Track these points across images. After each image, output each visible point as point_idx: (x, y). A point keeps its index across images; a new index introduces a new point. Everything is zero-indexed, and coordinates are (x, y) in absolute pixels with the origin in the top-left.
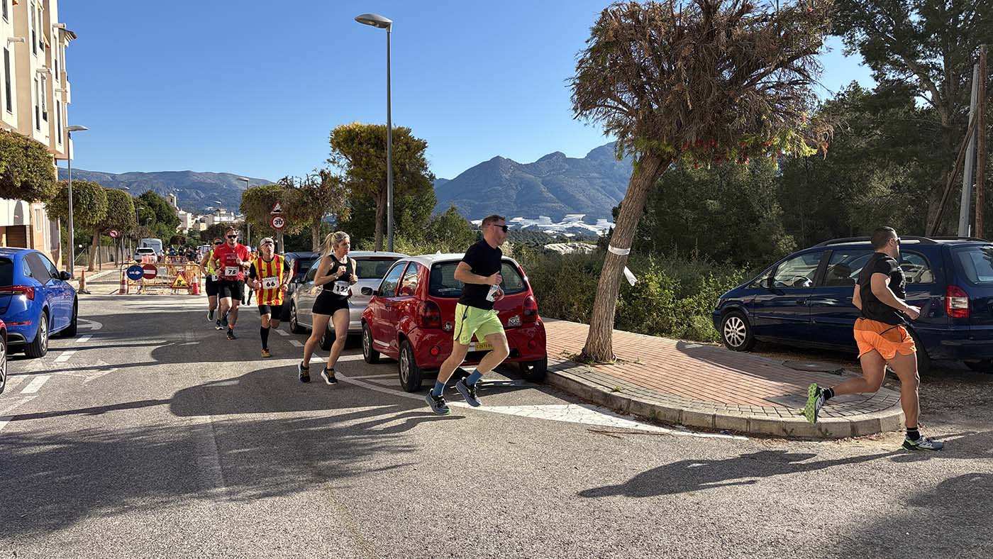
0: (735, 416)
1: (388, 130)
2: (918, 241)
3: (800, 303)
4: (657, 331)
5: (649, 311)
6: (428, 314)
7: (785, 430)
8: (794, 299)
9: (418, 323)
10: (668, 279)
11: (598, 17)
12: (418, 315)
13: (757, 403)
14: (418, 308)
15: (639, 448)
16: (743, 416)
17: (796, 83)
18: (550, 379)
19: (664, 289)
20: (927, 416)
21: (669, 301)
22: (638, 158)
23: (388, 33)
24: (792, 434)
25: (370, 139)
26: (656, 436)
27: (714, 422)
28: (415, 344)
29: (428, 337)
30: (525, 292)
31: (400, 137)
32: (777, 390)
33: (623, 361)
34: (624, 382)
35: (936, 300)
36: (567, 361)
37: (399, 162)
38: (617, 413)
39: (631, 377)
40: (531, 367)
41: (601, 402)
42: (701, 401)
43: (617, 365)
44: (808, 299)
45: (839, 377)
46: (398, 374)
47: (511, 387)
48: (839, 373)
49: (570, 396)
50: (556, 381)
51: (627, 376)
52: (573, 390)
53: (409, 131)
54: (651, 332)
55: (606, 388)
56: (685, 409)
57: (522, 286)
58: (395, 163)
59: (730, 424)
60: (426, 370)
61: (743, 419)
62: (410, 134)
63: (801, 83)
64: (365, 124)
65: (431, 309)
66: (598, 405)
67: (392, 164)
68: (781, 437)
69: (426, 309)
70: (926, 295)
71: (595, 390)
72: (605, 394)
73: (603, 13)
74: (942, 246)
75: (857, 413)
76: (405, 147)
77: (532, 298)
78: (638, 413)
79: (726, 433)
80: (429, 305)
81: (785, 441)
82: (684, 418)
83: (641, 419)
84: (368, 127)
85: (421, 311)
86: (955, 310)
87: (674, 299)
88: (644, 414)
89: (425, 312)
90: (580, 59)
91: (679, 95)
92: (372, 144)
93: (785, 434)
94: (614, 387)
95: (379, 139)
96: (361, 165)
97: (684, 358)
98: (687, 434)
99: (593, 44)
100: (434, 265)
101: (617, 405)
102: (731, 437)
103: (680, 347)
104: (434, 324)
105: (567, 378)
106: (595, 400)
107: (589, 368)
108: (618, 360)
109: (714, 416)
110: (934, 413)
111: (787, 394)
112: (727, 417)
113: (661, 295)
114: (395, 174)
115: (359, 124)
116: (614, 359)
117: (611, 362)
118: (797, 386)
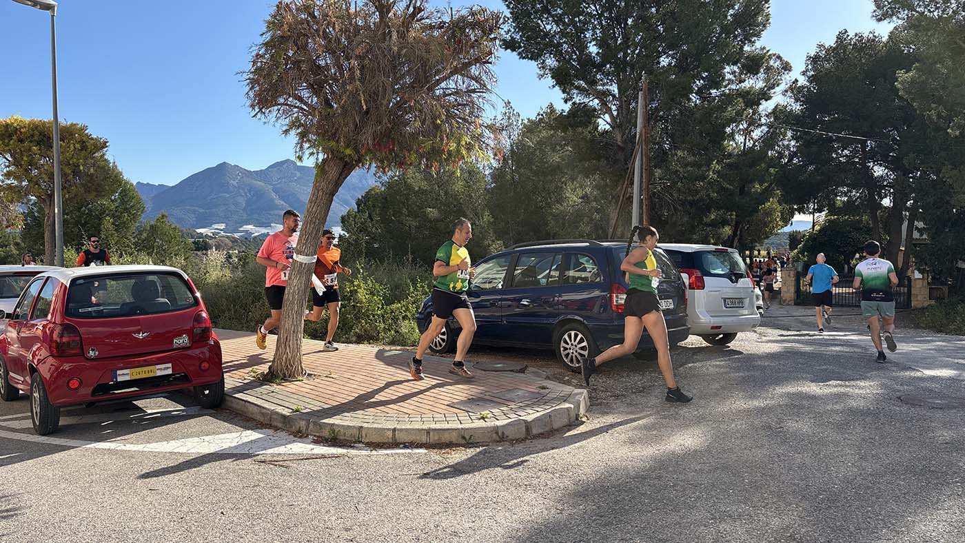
0: (417, 426)
1: (54, 125)
2: (588, 244)
3: (493, 305)
4: (365, 339)
5: (357, 318)
6: (65, 340)
7: (464, 438)
8: (488, 300)
9: (51, 351)
10: (377, 286)
11: (273, 10)
12: (52, 340)
13: (440, 411)
14: (52, 332)
15: (308, 476)
16: (424, 428)
17: (474, 91)
18: (229, 404)
19: (374, 295)
20: (594, 408)
21: (379, 308)
22: (320, 160)
23: (53, 16)
24: (471, 441)
25: (32, 136)
26: (330, 459)
27: (394, 435)
28: (47, 376)
29: (66, 366)
30: (194, 308)
31: (72, 134)
32: (461, 394)
33: (315, 375)
34: (309, 400)
35: (604, 297)
36: (252, 381)
37: (71, 162)
38: (295, 436)
39: (317, 394)
40: (207, 392)
41: (280, 425)
42: (385, 414)
43: (306, 382)
44: (500, 300)
45: (522, 375)
46: (30, 414)
47: (183, 416)
48: (522, 371)
49: (248, 421)
50: (234, 406)
51: (313, 392)
52: (252, 414)
53: (85, 128)
54: (360, 340)
55: (286, 409)
56: (365, 425)
57: (192, 300)
58: (64, 163)
59: (410, 436)
60: (65, 406)
61: (425, 430)
62: (86, 132)
63: (479, 92)
64: (27, 119)
65: (67, 333)
66: (276, 429)
67: (60, 163)
68: (458, 445)
69: (62, 333)
70: (597, 293)
71: (274, 413)
72: (284, 417)
73: (278, 6)
74: (607, 248)
75: (531, 412)
76: (78, 146)
77: (204, 315)
78: (317, 434)
79: (405, 447)
80: (66, 328)
81: (463, 449)
82: (364, 435)
83: (319, 441)
84: (30, 123)
85: (55, 336)
86: (618, 306)
87: (383, 305)
88: (324, 435)
89: (61, 337)
90: (254, 53)
91: (355, 94)
92: (35, 140)
93: (464, 442)
94: (295, 407)
95: (44, 136)
96: (21, 165)
97: (381, 366)
98: (364, 452)
99: (267, 37)
100: (74, 281)
101: (295, 427)
102: (409, 451)
103: (380, 356)
104: (73, 352)
105: (246, 401)
106: (275, 424)
107: (275, 387)
108: (311, 375)
109: (394, 430)
110: (600, 404)
111: (472, 397)
112: (407, 430)
113: (370, 302)
114: (64, 175)
115: (20, 118)
116: (305, 374)
117: (301, 379)
118: (482, 388)
